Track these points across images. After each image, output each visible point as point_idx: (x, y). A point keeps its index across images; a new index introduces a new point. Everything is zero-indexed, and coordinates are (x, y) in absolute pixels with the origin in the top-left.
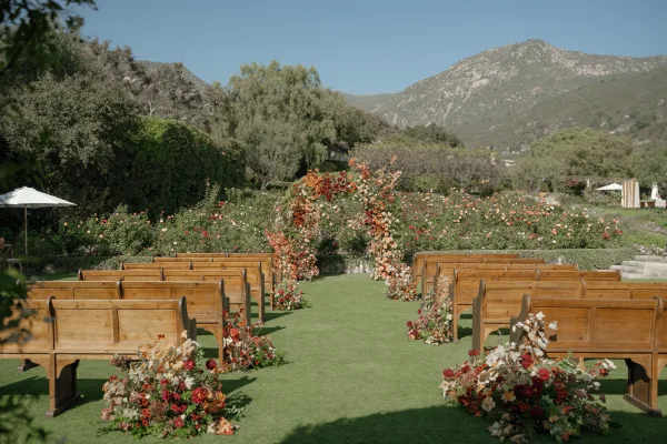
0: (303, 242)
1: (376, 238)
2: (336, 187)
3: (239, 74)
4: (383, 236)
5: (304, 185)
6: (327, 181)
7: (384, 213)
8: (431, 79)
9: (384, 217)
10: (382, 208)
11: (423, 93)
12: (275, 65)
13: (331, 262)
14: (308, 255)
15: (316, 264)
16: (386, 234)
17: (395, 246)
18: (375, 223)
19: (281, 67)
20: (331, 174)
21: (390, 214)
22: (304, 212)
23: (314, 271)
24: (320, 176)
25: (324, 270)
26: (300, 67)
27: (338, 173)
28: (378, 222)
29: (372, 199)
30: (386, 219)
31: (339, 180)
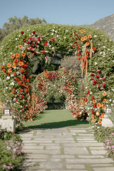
0: (42, 96)
1: (69, 95)
2: (54, 76)
3: (8, 22)
4: (71, 94)
5: (42, 76)
6: (51, 74)
7: (71, 86)
8: (109, 17)
9: (71, 87)
10: (71, 84)
11: (105, 25)
12: (26, 18)
13: (52, 105)
14: (44, 101)
15: (47, 104)
16: (72, 93)
17: (75, 98)
18: (68, 90)
19: (29, 19)
20: (52, 72)
21: (73, 86)
22: (42, 86)
23: (46, 107)
24: (48, 72)
25: (50, 108)
26: (38, 19)
27: (55, 71)
28: (69, 89)
29: (67, 81)
30: (72, 88)
31: (55, 74)
